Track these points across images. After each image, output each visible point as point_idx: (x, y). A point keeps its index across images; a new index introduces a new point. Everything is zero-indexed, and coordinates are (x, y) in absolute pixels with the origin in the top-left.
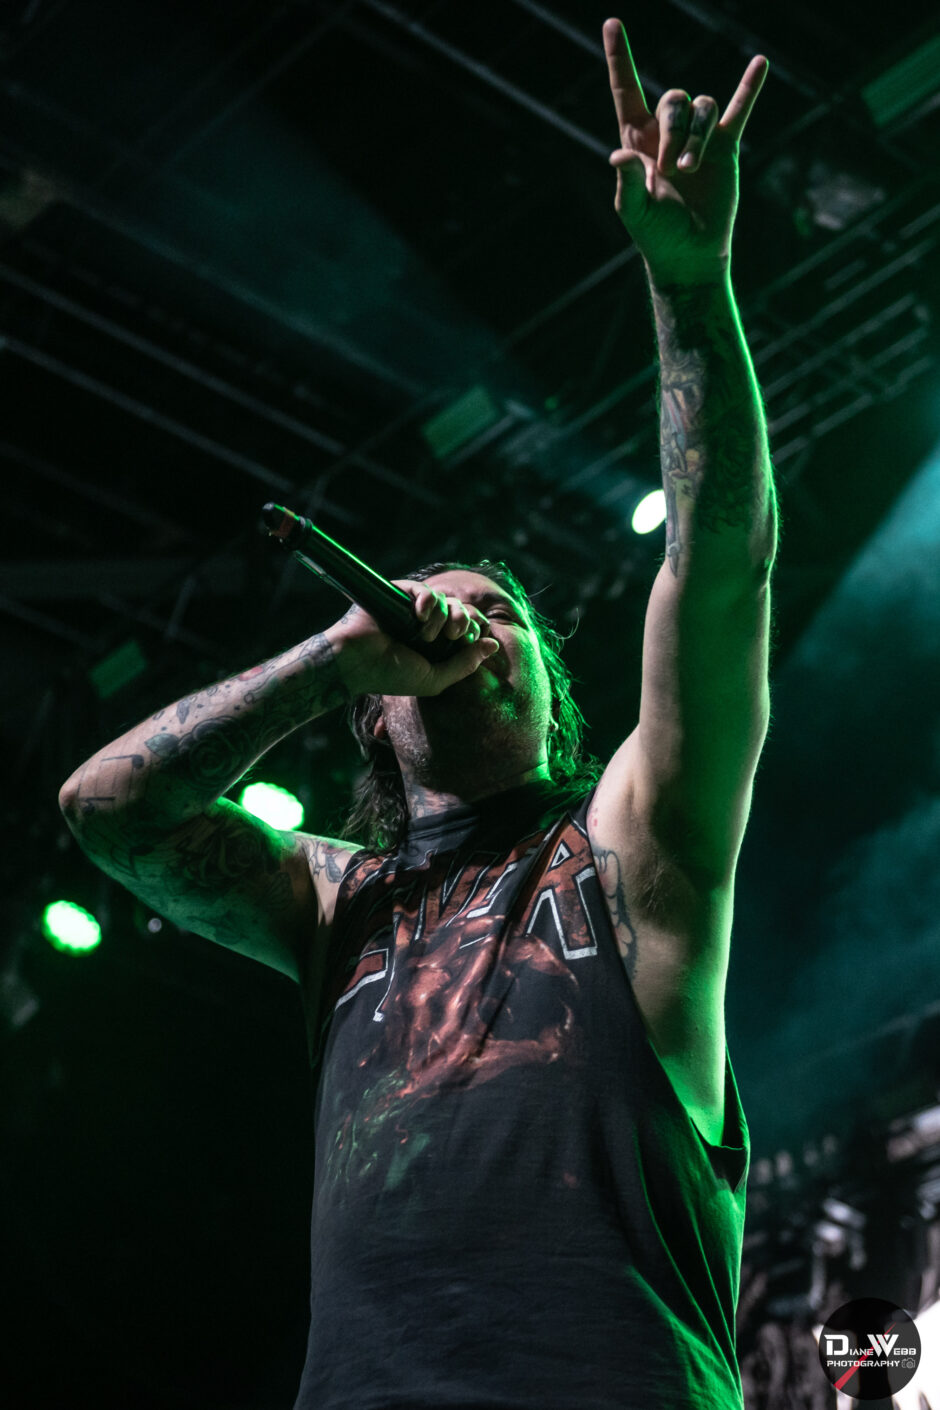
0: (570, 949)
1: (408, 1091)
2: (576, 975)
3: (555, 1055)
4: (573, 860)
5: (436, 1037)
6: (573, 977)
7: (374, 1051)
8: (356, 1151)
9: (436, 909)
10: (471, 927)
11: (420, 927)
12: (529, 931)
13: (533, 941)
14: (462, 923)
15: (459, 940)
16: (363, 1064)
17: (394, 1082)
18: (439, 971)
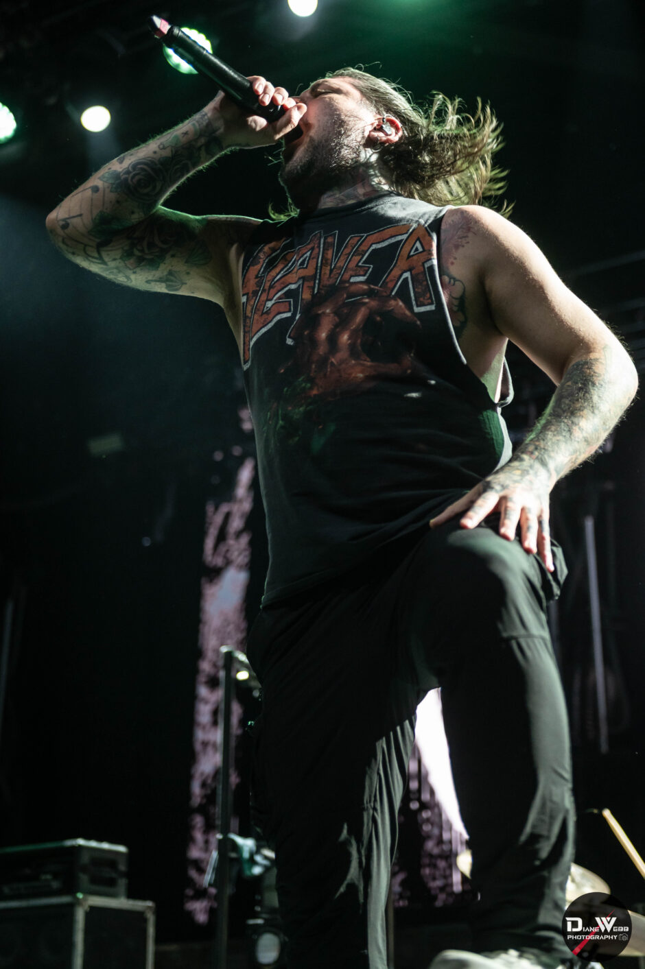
0: (418, 306)
1: (315, 392)
2: (421, 322)
3: (409, 371)
4: (424, 253)
5: (333, 360)
6: (418, 323)
7: (289, 364)
8: (282, 427)
9: (328, 272)
10: (353, 288)
11: (317, 281)
12: (393, 293)
13: (396, 300)
14: (347, 285)
15: (345, 296)
16: (282, 371)
17: (304, 385)
18: (332, 315)
